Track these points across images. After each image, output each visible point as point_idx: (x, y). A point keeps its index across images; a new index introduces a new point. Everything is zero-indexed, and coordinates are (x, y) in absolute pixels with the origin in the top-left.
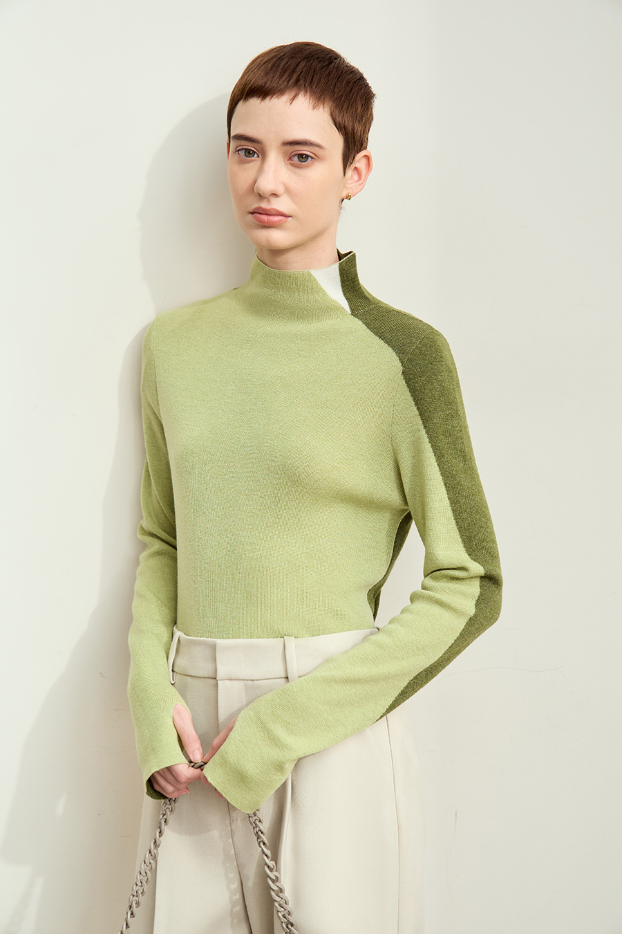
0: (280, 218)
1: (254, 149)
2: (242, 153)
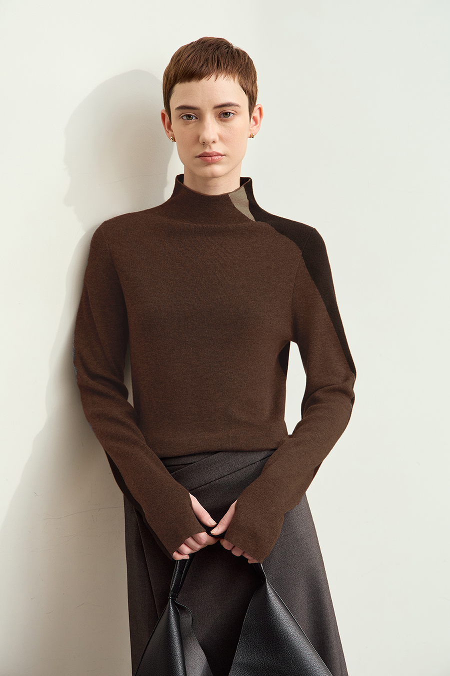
0: (219, 157)
1: (193, 114)
2: (185, 118)
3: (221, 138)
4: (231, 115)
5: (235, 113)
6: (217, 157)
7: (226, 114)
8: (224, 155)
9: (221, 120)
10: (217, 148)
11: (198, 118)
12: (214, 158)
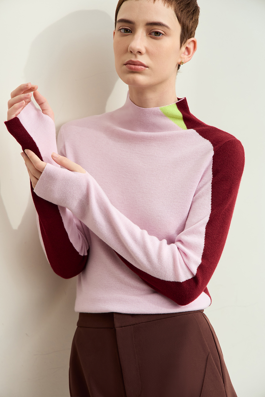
3: (147, 52)
4: (161, 35)
5: (165, 34)
6: (140, 67)
7: (157, 33)
8: (147, 67)
9: (151, 37)
10: (141, 59)
11: (133, 32)
12: (137, 67)
